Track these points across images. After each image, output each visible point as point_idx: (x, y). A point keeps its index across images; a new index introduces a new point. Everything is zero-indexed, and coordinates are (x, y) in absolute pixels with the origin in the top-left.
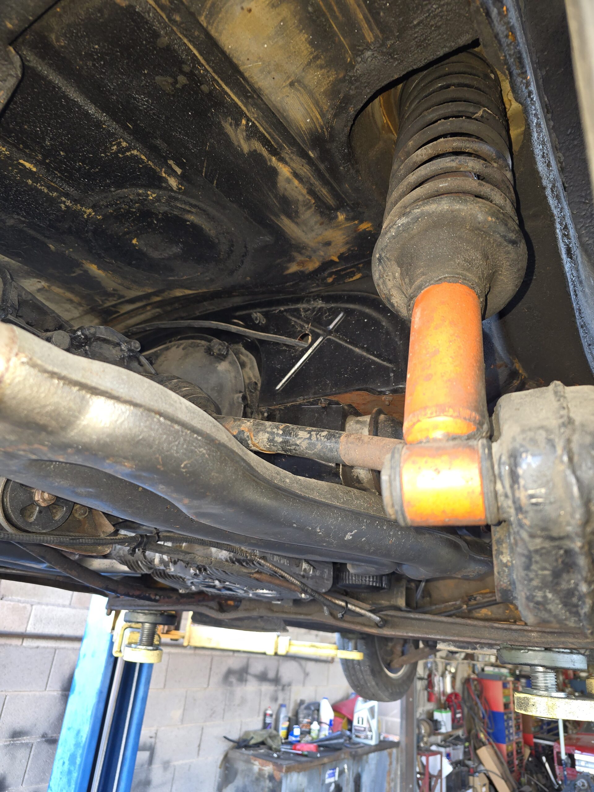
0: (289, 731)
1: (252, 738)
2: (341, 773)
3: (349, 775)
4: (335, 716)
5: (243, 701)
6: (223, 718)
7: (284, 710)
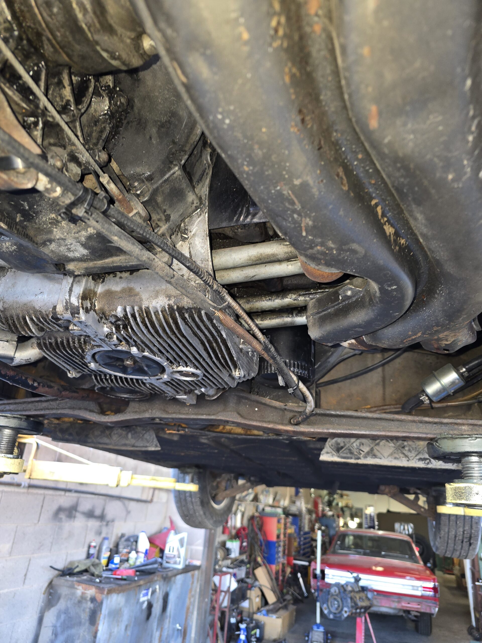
0: (110, 560)
1: (78, 566)
2: (153, 592)
3: (159, 593)
4: (150, 547)
5: (71, 535)
6: (51, 550)
7: (106, 542)
